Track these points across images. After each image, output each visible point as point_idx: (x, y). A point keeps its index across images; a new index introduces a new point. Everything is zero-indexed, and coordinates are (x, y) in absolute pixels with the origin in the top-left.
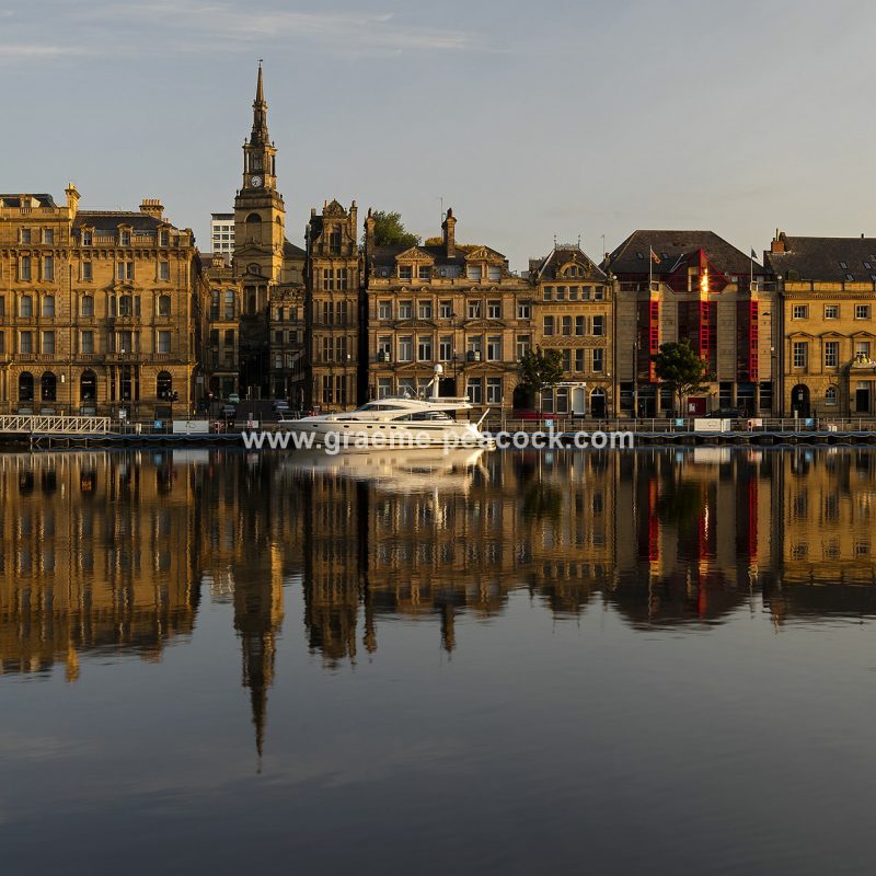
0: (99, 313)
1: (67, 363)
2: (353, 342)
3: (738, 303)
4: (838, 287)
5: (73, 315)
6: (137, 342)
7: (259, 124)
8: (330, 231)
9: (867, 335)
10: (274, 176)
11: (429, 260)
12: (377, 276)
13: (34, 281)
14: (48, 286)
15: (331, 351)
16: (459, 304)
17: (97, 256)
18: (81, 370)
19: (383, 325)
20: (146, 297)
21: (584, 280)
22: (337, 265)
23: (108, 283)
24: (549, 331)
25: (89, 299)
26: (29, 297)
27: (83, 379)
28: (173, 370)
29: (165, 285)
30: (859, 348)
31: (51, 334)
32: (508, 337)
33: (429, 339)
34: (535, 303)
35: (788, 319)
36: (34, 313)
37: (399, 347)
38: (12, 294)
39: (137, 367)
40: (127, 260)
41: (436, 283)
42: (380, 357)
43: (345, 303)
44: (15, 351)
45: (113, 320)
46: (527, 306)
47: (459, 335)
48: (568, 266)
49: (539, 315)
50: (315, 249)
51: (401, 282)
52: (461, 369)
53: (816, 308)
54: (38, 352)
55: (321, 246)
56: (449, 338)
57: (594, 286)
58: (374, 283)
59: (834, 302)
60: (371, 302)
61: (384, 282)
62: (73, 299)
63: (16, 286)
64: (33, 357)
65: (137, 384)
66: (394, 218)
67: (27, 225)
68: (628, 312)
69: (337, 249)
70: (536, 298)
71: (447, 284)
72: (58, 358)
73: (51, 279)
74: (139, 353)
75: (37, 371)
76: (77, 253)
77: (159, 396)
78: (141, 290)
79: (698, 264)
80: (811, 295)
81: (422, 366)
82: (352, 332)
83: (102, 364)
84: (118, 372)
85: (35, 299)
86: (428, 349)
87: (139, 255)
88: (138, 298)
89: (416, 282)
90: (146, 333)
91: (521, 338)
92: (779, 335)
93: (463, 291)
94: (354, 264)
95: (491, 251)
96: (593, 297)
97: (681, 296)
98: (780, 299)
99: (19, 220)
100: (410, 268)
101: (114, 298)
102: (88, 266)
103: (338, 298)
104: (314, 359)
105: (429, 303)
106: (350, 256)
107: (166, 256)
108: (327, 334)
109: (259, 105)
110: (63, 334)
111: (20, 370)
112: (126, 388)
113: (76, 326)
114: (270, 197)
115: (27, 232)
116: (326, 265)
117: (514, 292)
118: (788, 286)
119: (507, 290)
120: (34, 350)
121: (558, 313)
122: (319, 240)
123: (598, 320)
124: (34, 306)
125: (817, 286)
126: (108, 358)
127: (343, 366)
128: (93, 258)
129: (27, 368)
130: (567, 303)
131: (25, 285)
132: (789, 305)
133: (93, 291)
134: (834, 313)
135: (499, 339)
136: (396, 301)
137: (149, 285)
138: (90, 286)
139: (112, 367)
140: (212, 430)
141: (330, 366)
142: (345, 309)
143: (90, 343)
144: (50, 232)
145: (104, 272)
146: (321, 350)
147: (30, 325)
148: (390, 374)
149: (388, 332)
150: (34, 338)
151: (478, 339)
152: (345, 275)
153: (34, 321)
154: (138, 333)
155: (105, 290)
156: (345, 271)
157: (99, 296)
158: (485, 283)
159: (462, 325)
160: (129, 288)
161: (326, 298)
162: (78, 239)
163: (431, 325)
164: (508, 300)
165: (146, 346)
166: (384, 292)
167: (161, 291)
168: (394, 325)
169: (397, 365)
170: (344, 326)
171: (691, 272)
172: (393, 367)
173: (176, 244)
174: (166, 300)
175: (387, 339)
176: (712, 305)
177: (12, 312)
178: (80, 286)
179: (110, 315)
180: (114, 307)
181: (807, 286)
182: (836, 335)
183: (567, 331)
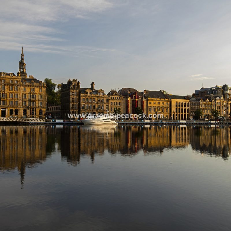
0: (27, 98)
1: (21, 107)
2: (77, 105)
3: (141, 101)
4: (155, 99)
5: (22, 98)
6: (35, 104)
7: (22, 59)
8: (73, 85)
9: (159, 107)
10: (25, 69)
11: (91, 91)
12: (82, 93)
13: (13, 91)
14: (16, 92)
15: (74, 107)
16: (97, 99)
17: (27, 86)
18: (23, 109)
19: (83, 102)
20: (37, 95)
21: (117, 96)
22: (75, 91)
23: (29, 92)
24: (112, 104)
25: (25, 95)
26: (12, 94)
27: (23, 111)
28: (43, 109)
29: (41, 93)
30: (158, 109)
31: (17, 102)
32: (105, 105)
33: (91, 105)
34: (109, 100)
35: (148, 104)
36: (13, 97)
37: (86, 106)
38: (8, 93)
39: (35, 109)
40: (33, 87)
41: (92, 95)
42: (83, 108)
43: (76, 98)
44: (9, 105)
45: (31, 99)
46: (108, 100)
47: (96, 105)
48: (115, 93)
49: (110, 101)
50: (70, 88)
51: (86, 95)
52: (97, 111)
53: (152, 102)
54: (14, 105)
55: (72, 87)
56: (95, 105)
57: (119, 97)
58: (81, 95)
59: (155, 101)
60: (81, 98)
61: (83, 94)
62: (22, 95)
63: (9, 91)
64: (13, 106)
65: (35, 112)
66: (50, 80)
67: (12, 79)
68: (124, 102)
69: (75, 88)
70: (110, 99)
71: (94, 95)
72: (19, 106)
73: (17, 90)
74: (36, 106)
75: (14, 109)
76: (23, 86)
77: (40, 114)
78: (36, 94)
79: (135, 94)
80: (152, 100)
81: (90, 110)
82: (78, 103)
83: (28, 108)
84: (31, 109)
85: (13, 94)
86: (91, 107)
87: (36, 87)
88: (35, 95)
89: (89, 95)
90: (37, 102)
91: (107, 105)
92: (147, 107)
93: (97, 97)
94: (78, 91)
95: (102, 90)
96: (119, 99)
97: (132, 99)
98: (147, 100)
99: (10, 78)
100: (88, 92)
101: (30, 95)
102: (25, 88)
103: (75, 97)
104: (70, 108)
105: (91, 99)
106: (77, 89)
107: (41, 87)
108: (73, 103)
109: (22, 55)
110: (19, 102)
111: (10, 108)
112: (33, 113)
113: (22, 100)
114: (25, 74)
115: (12, 81)
116: (73, 91)
117: (106, 97)
118: (148, 98)
119: (105, 97)
120: (13, 105)
121: (113, 101)
122: (71, 86)
123: (119, 103)
124: (13, 96)
125: (152, 99)
126: (29, 107)
127: (76, 109)
128: (26, 87)
129: (12, 108)
130: (116, 100)
131: (12, 91)
132: (148, 102)
133: (26, 93)
134: (155, 103)
135: (103, 106)
136: (85, 98)
137: (38, 93)
138: (25, 92)
139: (30, 108)
140: (64, 121)
141: (73, 109)
142: (76, 99)
143: (25, 104)
144: (17, 81)
145: (28, 90)
146: (72, 106)
147: (12, 99)
148: (84, 111)
149: (84, 104)
150: (13, 102)
151: (100, 105)
152: (76, 93)
153: (13, 99)
154: (35, 102)
155: (29, 93)
156: (76, 92)
157: (27, 95)
158: (101, 96)
159: (97, 103)
160: (34, 93)
161: (73, 97)
162: (23, 83)
163: (92, 103)
164: (105, 99)
165: (37, 105)
166: (83, 96)
167: (40, 94)
168: (85, 102)
169: (86, 110)
170: (76, 102)
171: (134, 95)
172: (85, 110)
173: (43, 85)
174: (41, 96)
175: (84, 105)
176: (137, 101)
177: (8, 97)
178: (23, 92)
179: (30, 98)
180: (30, 97)
181: (151, 99)
182: (155, 107)
183: (114, 105)
